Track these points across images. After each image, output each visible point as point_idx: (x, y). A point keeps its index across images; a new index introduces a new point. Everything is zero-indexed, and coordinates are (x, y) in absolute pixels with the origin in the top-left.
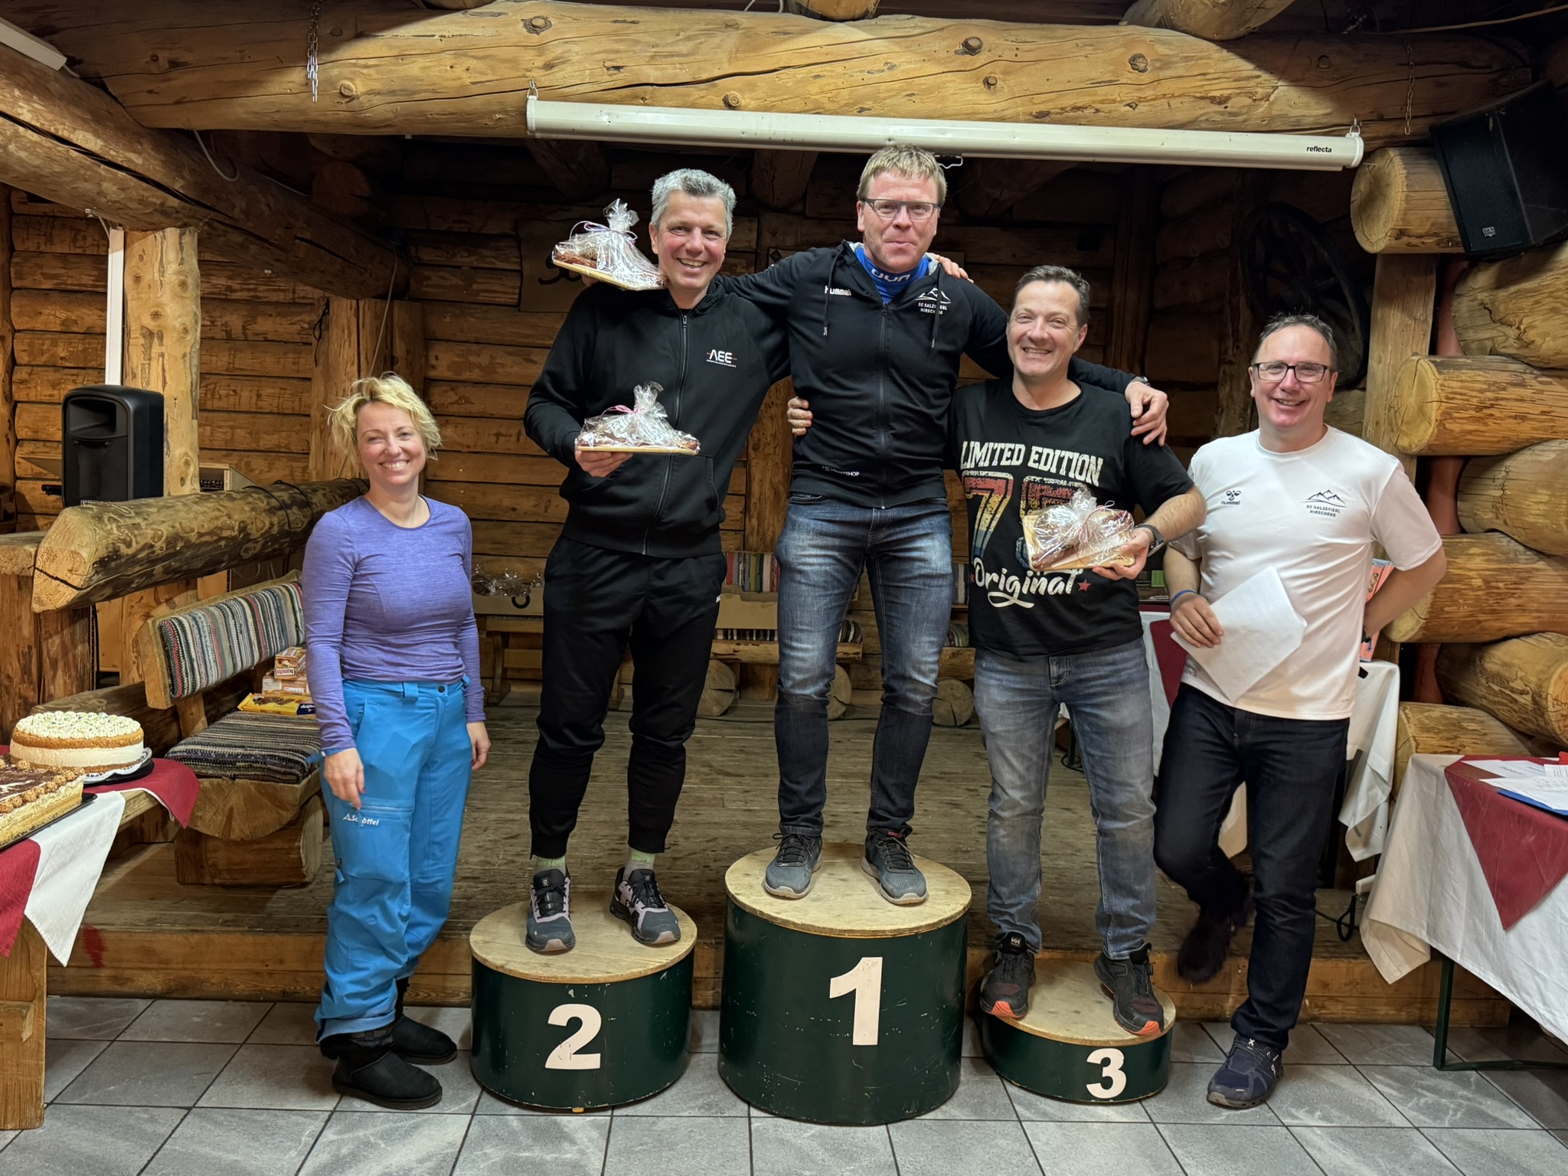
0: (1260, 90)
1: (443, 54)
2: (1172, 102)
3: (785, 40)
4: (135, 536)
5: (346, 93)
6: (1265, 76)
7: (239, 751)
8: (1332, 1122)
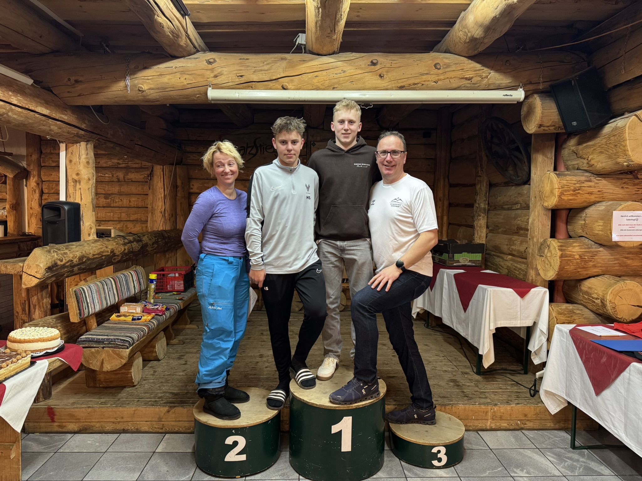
0: (484, 74)
1: (176, 74)
2: (451, 80)
3: (304, 63)
4: (65, 257)
5: (141, 89)
6: (486, 69)
7: (106, 337)
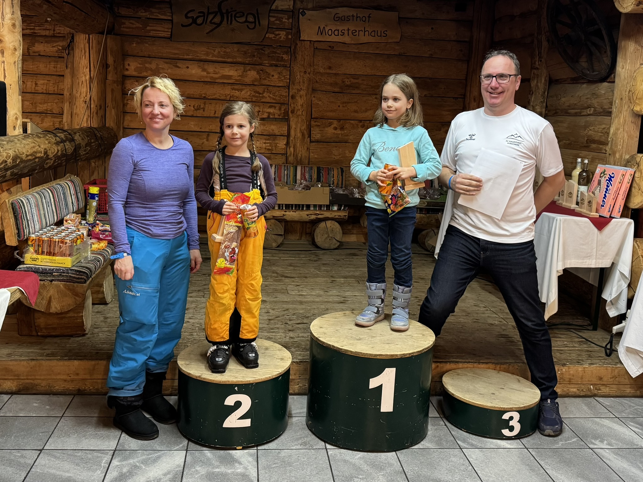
8: (613, 446)
